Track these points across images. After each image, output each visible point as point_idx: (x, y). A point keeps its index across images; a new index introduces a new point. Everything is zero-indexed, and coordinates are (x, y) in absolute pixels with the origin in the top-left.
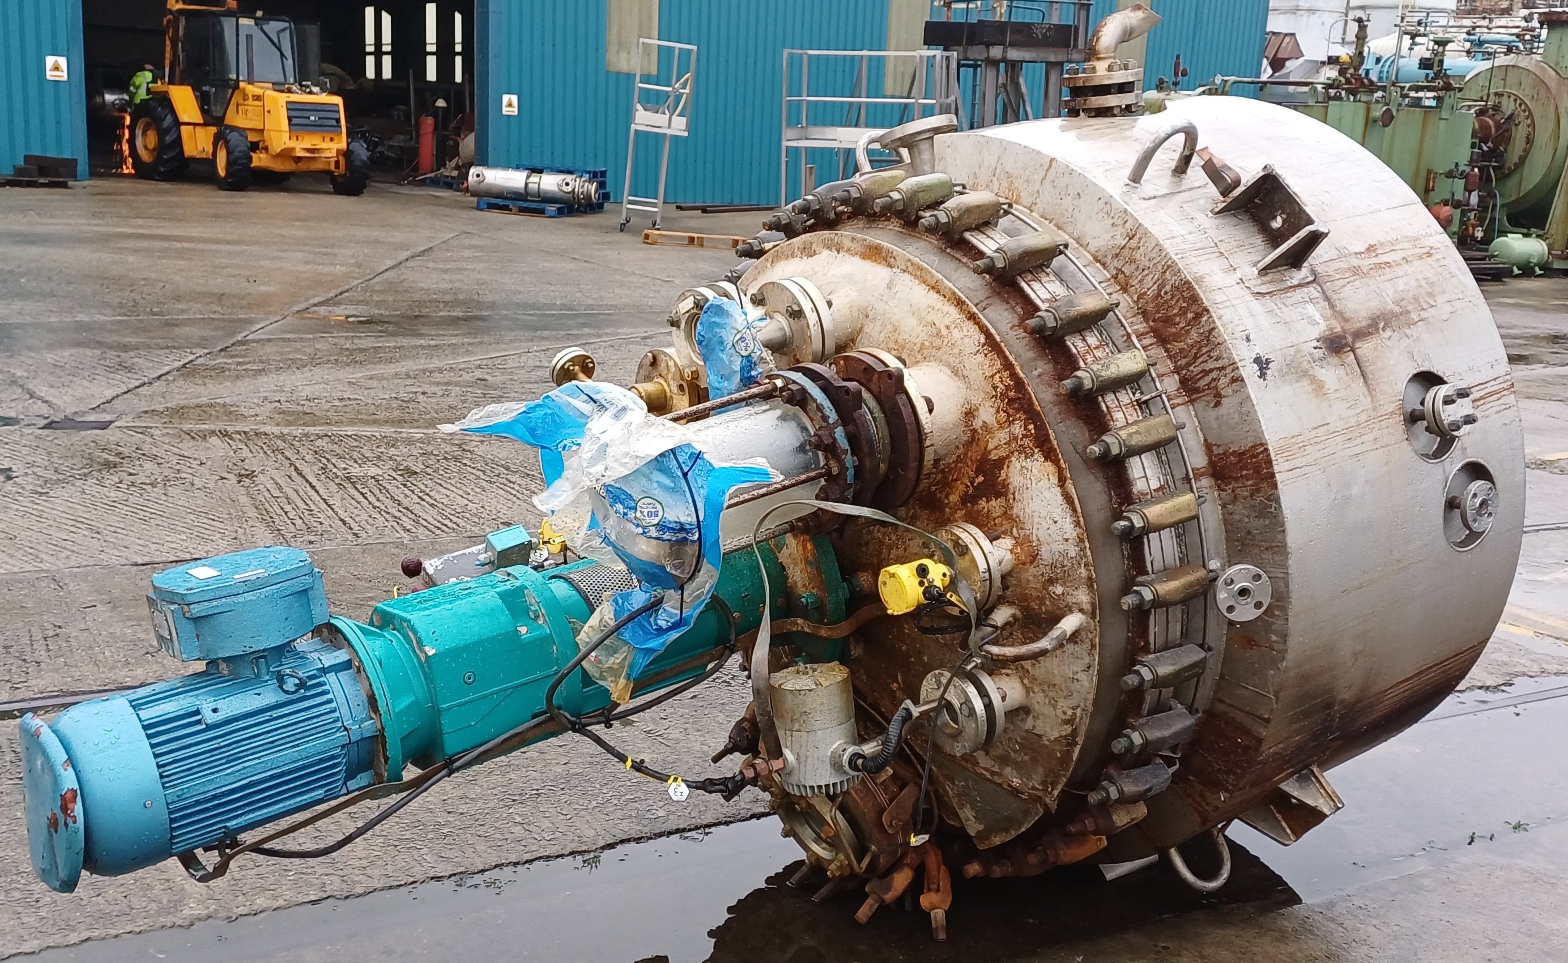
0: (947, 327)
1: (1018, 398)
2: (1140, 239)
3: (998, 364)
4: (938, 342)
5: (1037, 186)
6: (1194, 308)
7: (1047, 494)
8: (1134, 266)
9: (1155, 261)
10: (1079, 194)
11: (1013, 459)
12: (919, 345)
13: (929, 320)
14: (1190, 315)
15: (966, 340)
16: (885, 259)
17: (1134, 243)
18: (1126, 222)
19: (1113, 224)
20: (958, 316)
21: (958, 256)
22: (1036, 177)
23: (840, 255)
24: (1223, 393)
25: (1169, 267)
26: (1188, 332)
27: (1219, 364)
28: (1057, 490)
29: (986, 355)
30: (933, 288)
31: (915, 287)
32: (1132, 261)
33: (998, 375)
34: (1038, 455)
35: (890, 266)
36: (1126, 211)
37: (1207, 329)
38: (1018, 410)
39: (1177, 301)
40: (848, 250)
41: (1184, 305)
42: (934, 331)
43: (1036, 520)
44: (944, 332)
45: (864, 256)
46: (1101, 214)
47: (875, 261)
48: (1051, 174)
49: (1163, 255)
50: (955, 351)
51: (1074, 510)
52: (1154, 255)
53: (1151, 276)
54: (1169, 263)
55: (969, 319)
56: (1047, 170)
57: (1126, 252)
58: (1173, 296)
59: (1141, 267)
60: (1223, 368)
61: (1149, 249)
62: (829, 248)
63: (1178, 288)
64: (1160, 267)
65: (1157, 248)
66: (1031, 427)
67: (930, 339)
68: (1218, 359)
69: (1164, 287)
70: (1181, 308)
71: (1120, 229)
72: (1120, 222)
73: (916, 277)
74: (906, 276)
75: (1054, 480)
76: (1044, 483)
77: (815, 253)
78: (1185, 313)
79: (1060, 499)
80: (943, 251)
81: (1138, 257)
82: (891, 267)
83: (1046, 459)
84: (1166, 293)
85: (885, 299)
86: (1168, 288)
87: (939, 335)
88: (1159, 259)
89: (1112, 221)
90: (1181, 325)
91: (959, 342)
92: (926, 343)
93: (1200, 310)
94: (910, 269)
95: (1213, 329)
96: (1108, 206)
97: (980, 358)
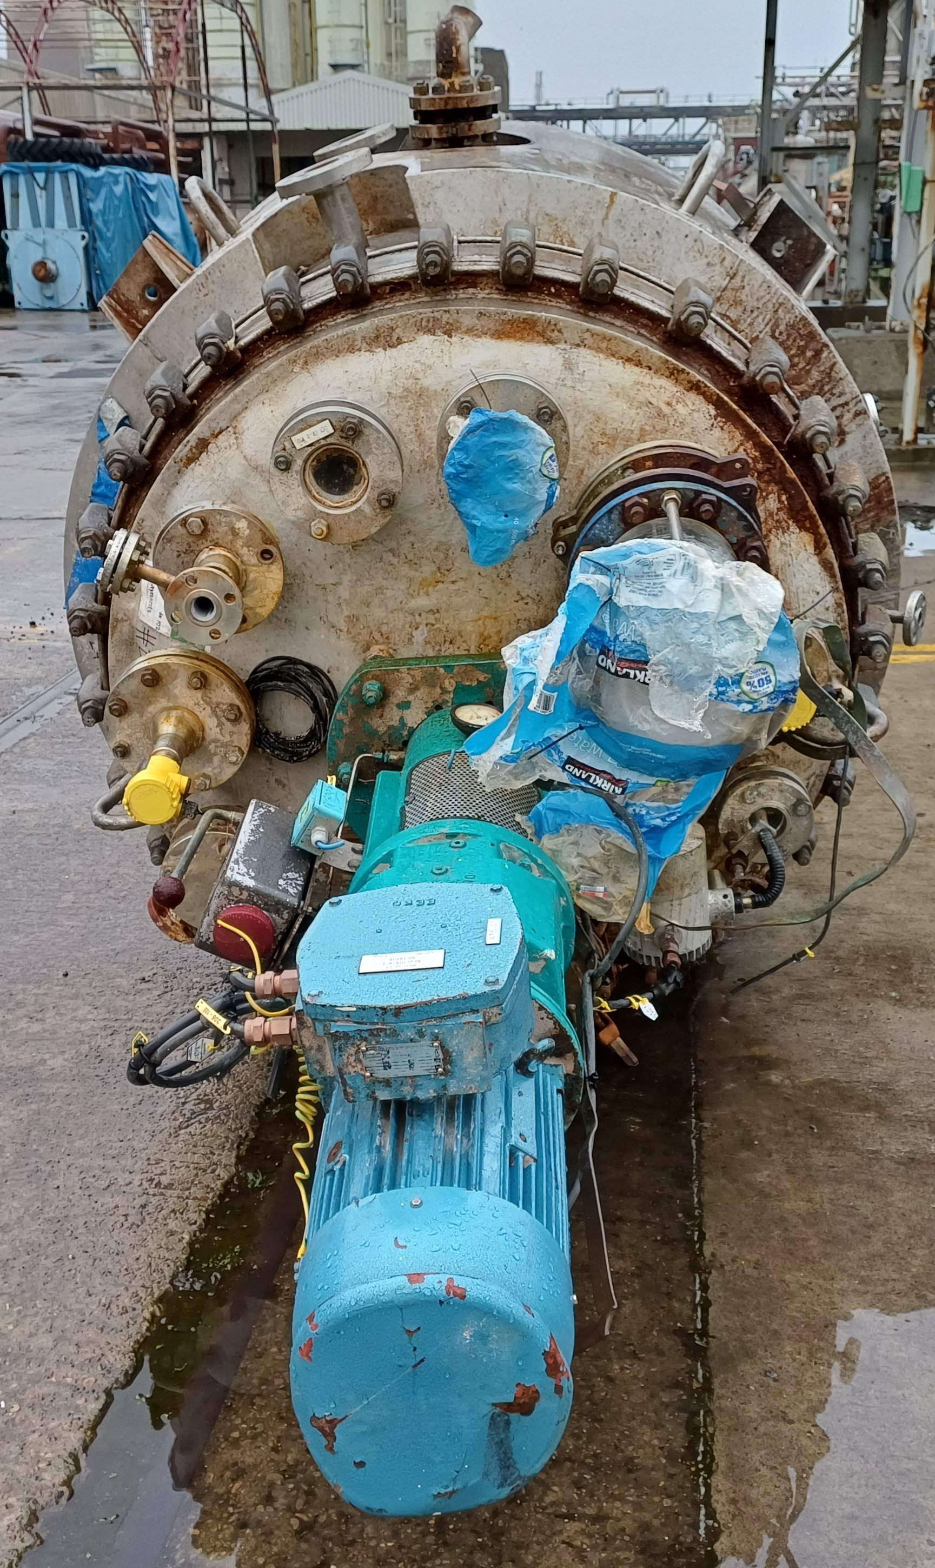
0: (669, 404)
1: (769, 469)
2: (744, 277)
3: (738, 436)
4: (661, 424)
5: (597, 228)
6: (813, 345)
7: (806, 566)
8: (740, 309)
9: (764, 300)
10: (658, 233)
11: (772, 537)
12: (637, 432)
13: (642, 399)
14: (809, 354)
15: (696, 415)
16: (542, 335)
17: (737, 282)
18: (724, 259)
19: (709, 264)
20: (675, 389)
21: (608, 319)
22: (592, 216)
23: (454, 339)
24: (847, 429)
25: (781, 304)
26: (809, 372)
27: (842, 400)
28: (814, 559)
29: (722, 428)
30: (629, 360)
31: (604, 363)
32: (737, 303)
33: (741, 449)
34: (793, 528)
35: (550, 341)
36: (721, 247)
37: (828, 365)
38: (768, 483)
39: (794, 340)
40: (469, 331)
41: (802, 343)
42: (653, 411)
43: (801, 596)
44: (666, 410)
45: (499, 335)
46: (691, 254)
47: (521, 339)
48: (615, 211)
49: (773, 291)
50: (687, 430)
51: (833, 576)
52: (762, 293)
53: (761, 317)
54: (781, 300)
55: (689, 390)
56: (609, 207)
57: (728, 294)
58: (789, 336)
59: (749, 309)
60: (847, 404)
61: (756, 286)
62: (431, 331)
63: (793, 326)
64: (770, 305)
65: (765, 286)
66: (784, 498)
67: (650, 422)
68: (841, 395)
69: (778, 326)
70: (799, 347)
71: (718, 268)
72: (717, 260)
73: (599, 350)
74: (583, 351)
75: (811, 549)
76: (803, 555)
77: (400, 341)
78: (803, 353)
79: (818, 568)
80: (586, 315)
81: (744, 297)
82: (552, 343)
83: (800, 528)
84: (781, 333)
85: (569, 383)
86: (782, 328)
87: (660, 414)
88: (768, 297)
89: (705, 261)
90: (801, 366)
91: (689, 419)
92: (647, 428)
93: (820, 346)
94: (589, 340)
95: (835, 364)
96: (699, 243)
97: (717, 432)
